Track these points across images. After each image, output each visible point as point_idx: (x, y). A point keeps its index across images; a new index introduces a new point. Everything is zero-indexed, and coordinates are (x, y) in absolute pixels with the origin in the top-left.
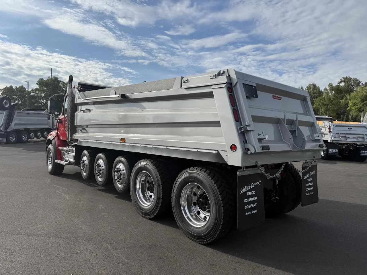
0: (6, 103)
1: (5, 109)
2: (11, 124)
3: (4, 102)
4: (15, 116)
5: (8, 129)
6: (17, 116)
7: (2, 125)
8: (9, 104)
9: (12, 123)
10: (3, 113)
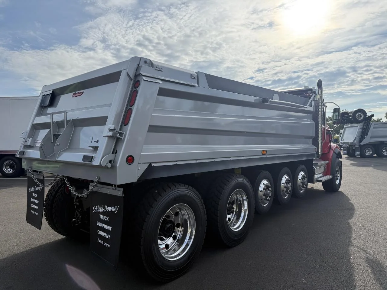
0: (360, 116)
1: (359, 122)
2: (365, 137)
3: (357, 116)
4: (372, 128)
5: (362, 142)
6: (374, 128)
7: (355, 138)
8: (363, 117)
9: (367, 136)
10: (358, 126)
